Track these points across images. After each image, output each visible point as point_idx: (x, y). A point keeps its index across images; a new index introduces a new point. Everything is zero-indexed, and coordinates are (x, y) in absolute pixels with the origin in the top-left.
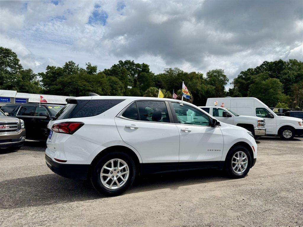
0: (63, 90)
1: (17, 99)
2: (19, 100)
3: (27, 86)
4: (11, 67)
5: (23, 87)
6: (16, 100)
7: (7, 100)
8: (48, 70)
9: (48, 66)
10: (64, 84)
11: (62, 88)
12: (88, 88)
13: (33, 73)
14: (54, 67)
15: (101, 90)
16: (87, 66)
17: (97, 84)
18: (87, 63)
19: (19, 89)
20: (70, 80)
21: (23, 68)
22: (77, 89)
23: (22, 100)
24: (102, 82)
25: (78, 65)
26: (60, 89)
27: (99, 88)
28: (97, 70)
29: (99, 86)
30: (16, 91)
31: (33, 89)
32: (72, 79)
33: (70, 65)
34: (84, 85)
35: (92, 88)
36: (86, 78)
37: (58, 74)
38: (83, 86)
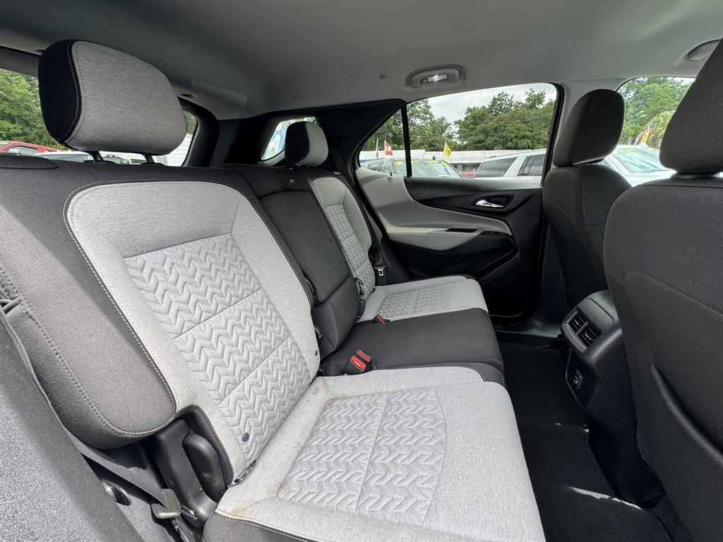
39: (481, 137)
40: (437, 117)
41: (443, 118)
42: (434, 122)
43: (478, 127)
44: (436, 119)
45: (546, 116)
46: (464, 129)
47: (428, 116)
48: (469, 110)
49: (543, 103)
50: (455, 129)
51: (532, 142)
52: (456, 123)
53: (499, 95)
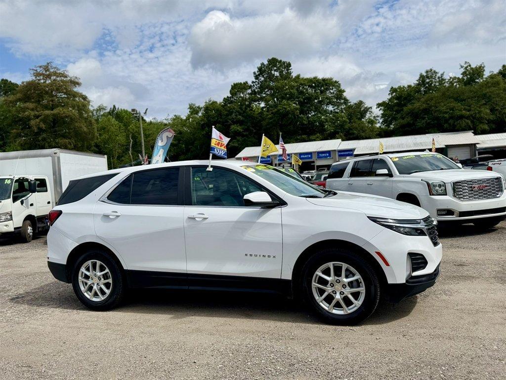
0: (414, 124)
1: (340, 151)
2: (342, 153)
3: (356, 128)
4: (333, 104)
5: (351, 132)
6: (340, 154)
7: (328, 155)
8: (392, 94)
9: (392, 88)
10: (415, 115)
11: (411, 122)
12: (460, 112)
13: (365, 106)
14: (402, 86)
15: (488, 111)
16: (463, 70)
17: (479, 101)
18: (463, 65)
19: (344, 136)
20: (425, 106)
21: (350, 102)
22: (437, 118)
23: (347, 153)
24: (490, 96)
25: (442, 75)
26: (408, 125)
27: (483, 109)
28: (485, 73)
29: (485, 104)
30: (340, 140)
31: (364, 131)
32: (429, 102)
33: (428, 77)
34: (452, 109)
35: (469, 111)
36: (455, 96)
37: (405, 99)
38: (448, 110)
39: (408, 120)
40: (353, 101)
41: (361, 103)
42: (350, 107)
43: (405, 109)
44: (352, 104)
45: (484, 92)
46: (388, 112)
47: (342, 101)
48: (393, 90)
49: (484, 77)
50: (377, 112)
51: (472, 122)
52: (379, 105)
53: (427, 72)
